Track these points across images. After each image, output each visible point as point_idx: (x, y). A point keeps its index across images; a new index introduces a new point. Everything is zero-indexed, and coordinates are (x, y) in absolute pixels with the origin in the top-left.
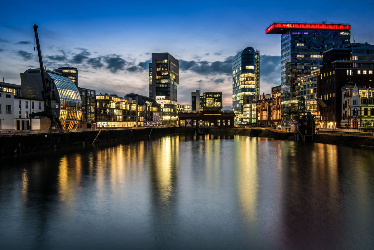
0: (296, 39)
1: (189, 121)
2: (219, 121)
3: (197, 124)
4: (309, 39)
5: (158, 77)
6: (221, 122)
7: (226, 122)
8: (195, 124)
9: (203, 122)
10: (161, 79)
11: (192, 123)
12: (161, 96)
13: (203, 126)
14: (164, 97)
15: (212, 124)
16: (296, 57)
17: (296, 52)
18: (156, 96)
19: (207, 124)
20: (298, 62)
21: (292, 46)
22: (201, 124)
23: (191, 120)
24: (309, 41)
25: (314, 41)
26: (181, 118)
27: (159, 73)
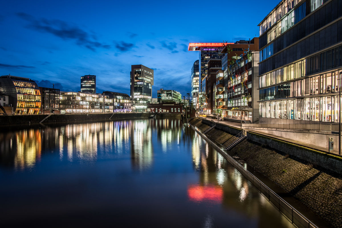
0: (205, 53)
1: (153, 109)
2: (172, 109)
3: (158, 111)
4: (214, 53)
5: (135, 81)
6: (174, 110)
7: (177, 110)
8: (157, 111)
9: (162, 110)
10: (138, 82)
11: (155, 110)
12: (137, 92)
13: (162, 112)
14: (139, 93)
15: (168, 111)
16: (205, 65)
17: (205, 62)
18: (134, 92)
19: (165, 111)
20: (206, 69)
21: (202, 59)
22: (161, 111)
23: (154, 108)
24: (214, 55)
25: (217, 55)
26: (148, 107)
27: (137, 78)
